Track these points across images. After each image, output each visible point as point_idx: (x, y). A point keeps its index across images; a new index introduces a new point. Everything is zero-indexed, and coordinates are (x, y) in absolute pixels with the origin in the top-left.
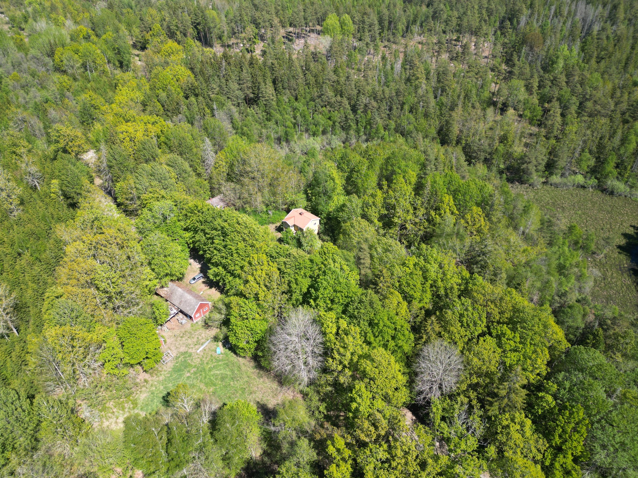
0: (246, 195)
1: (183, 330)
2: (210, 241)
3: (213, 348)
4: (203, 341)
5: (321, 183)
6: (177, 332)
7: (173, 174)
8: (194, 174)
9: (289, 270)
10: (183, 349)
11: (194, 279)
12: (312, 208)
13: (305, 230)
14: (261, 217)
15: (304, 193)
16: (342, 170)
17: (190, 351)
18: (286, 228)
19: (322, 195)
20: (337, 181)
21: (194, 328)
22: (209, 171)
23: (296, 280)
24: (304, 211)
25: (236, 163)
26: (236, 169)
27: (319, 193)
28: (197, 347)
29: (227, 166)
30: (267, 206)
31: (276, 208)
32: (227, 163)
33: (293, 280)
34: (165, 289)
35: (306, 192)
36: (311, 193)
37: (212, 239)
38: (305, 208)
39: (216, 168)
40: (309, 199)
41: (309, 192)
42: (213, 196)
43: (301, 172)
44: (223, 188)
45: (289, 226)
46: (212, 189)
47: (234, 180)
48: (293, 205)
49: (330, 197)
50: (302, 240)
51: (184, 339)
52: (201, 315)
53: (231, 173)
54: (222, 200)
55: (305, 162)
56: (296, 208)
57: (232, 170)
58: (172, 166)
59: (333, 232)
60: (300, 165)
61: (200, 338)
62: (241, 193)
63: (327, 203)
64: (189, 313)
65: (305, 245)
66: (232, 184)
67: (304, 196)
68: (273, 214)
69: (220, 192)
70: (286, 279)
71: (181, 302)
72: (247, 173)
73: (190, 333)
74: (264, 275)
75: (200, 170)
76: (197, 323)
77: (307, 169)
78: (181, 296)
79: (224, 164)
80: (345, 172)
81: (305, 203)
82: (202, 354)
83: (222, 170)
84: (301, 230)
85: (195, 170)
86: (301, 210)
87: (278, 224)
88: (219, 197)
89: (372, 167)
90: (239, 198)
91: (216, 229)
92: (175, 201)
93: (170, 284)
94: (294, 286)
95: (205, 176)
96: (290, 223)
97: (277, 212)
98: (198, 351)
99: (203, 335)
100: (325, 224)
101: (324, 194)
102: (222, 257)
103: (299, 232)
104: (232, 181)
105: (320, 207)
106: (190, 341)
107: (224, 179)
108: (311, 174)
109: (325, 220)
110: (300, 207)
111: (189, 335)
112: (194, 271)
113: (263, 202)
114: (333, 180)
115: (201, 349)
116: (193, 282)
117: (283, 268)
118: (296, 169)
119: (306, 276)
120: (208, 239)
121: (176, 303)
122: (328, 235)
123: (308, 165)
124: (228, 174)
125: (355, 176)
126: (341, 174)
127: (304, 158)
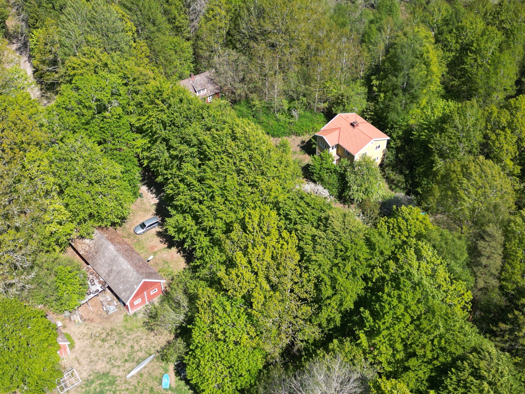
0: (255, 76)
1: (108, 326)
2: (176, 163)
3: (157, 373)
4: (141, 354)
5: (402, 69)
6: (96, 328)
7: (129, 24)
8: (170, 26)
9: (320, 257)
10: (101, 366)
11: (143, 226)
12: (376, 113)
13: (357, 158)
14: (278, 120)
15: (364, 85)
16: (446, 47)
17: (114, 371)
18: (322, 150)
19: (400, 92)
20: (435, 68)
21: (129, 326)
22: (195, 23)
23: (333, 280)
24: (360, 120)
25: (244, 13)
26: (243, 25)
27: (394, 87)
28: (127, 365)
29: (228, 18)
30: (291, 100)
31: (308, 107)
32: (228, 11)
33: (327, 279)
34: (87, 241)
35: (368, 82)
36: (379, 87)
37: (181, 159)
38: (362, 114)
39: (208, 20)
40: (371, 97)
41: (375, 82)
42: (197, 72)
43: (363, 41)
44: (216, 59)
45: (328, 147)
46: (197, 58)
47: (238, 45)
48: (338, 104)
49: (414, 98)
50: (351, 178)
51: (106, 345)
52: (143, 301)
53: (233, 32)
54: (211, 81)
55: (371, 22)
56: (344, 111)
57: (237, 26)
58: (130, 10)
59: (411, 167)
60: (362, 27)
61: (136, 347)
62: (248, 71)
63: (406, 108)
64: (122, 296)
65: (355, 188)
66: (234, 53)
67: (364, 90)
68: (300, 116)
69: (210, 66)
70: (313, 274)
71: (111, 271)
72: (264, 33)
73: (120, 334)
74: (268, 257)
75: (181, 20)
76: (135, 314)
77: (375, 36)
78: (113, 261)
79: (223, 13)
80: (450, 50)
81: (364, 104)
82: (135, 382)
83: (219, 24)
84: (351, 157)
85: (171, 20)
86: (353, 117)
87: (307, 138)
88: (207, 73)
89: (509, 47)
90: (243, 80)
91: (188, 143)
92: (125, 77)
93: (97, 234)
94: (327, 291)
95: (188, 32)
96: (331, 140)
97: (308, 114)
98: (129, 376)
99: (142, 342)
100: (398, 150)
101: (404, 90)
102: (194, 199)
103: (346, 162)
104: (235, 47)
105: (392, 116)
106: (116, 352)
107: (221, 41)
108: (382, 47)
109: (399, 143)
110: (352, 111)
111: (117, 338)
112: (146, 210)
113: (285, 93)
114: (427, 64)
115: (134, 373)
116: (140, 231)
117: (308, 249)
118: (354, 35)
119: (355, 275)
120: (173, 158)
121: (103, 271)
122: (401, 173)
123: (379, 30)
124: (228, 33)
125: (469, 60)
126: (440, 53)
127: (371, 14)
